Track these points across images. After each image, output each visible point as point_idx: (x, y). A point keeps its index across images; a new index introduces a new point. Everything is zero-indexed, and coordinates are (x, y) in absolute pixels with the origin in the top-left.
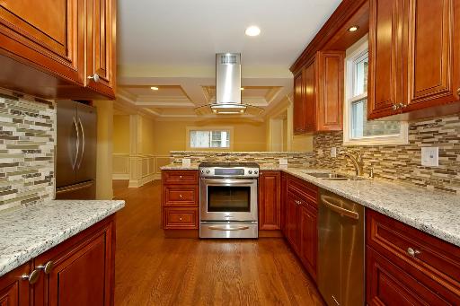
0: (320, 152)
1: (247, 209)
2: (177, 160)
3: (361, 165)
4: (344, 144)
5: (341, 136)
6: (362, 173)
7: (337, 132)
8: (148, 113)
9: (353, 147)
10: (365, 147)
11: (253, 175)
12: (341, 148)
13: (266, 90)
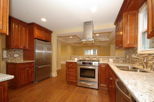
0: (128, 57)
1: (94, 78)
2: (73, 59)
3: (146, 63)
4: (138, 53)
5: (137, 49)
6: (147, 68)
7: (135, 47)
8: (72, 45)
9: (143, 54)
10: (149, 54)
11: (96, 65)
12: (137, 55)
13: (108, 34)
